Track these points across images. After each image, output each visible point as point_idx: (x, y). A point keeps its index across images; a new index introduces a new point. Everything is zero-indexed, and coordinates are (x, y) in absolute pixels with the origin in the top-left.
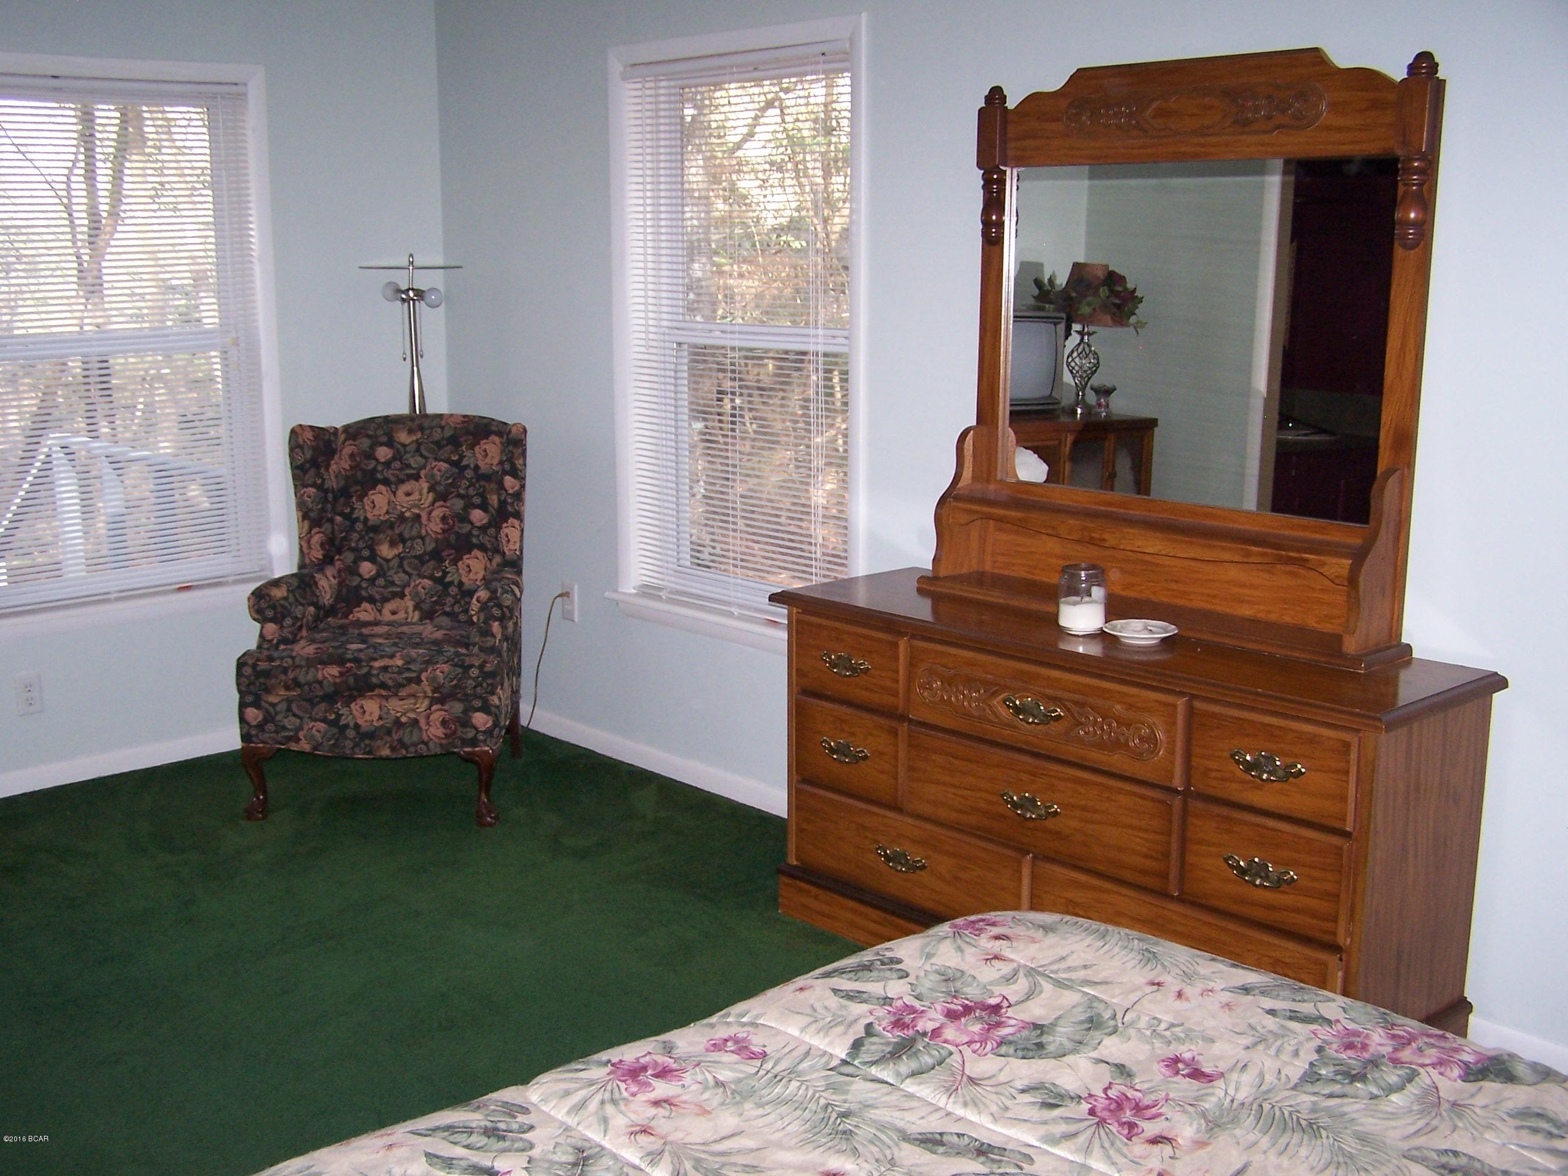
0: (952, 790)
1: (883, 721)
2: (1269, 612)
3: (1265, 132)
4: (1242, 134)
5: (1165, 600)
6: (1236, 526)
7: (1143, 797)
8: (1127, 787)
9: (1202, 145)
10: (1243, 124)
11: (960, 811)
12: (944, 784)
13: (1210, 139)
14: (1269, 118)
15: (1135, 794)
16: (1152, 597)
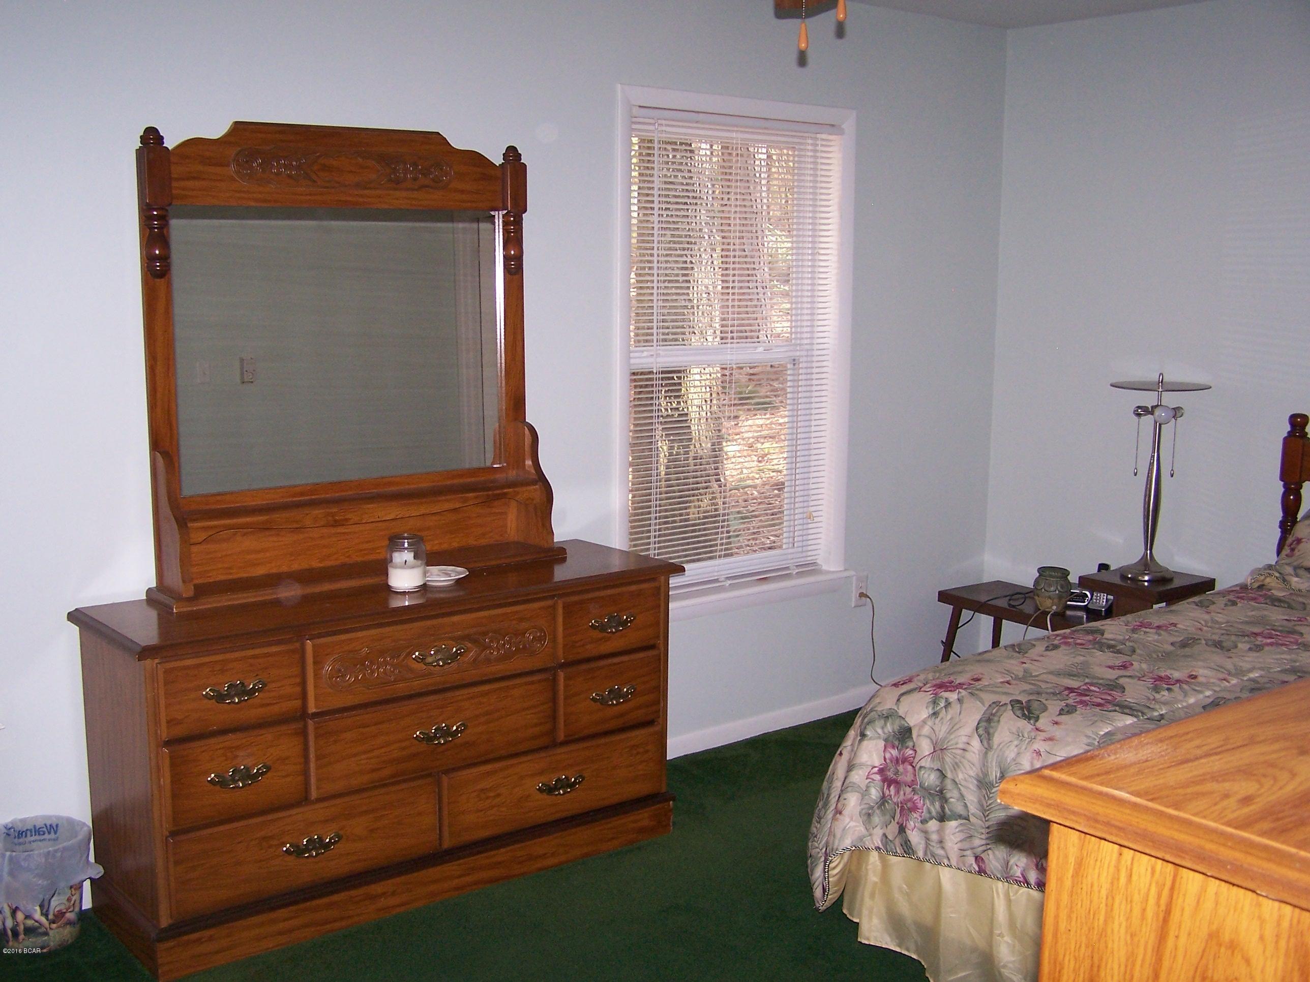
0: (363, 757)
1: (284, 728)
2: (440, 544)
3: (413, 190)
4: (395, 189)
5: (359, 559)
6: (412, 486)
7: (532, 683)
8: (518, 681)
9: (362, 196)
10: (397, 183)
11: (373, 771)
12: (355, 755)
13: (367, 192)
14: (415, 179)
15: (526, 684)
16: (347, 560)
